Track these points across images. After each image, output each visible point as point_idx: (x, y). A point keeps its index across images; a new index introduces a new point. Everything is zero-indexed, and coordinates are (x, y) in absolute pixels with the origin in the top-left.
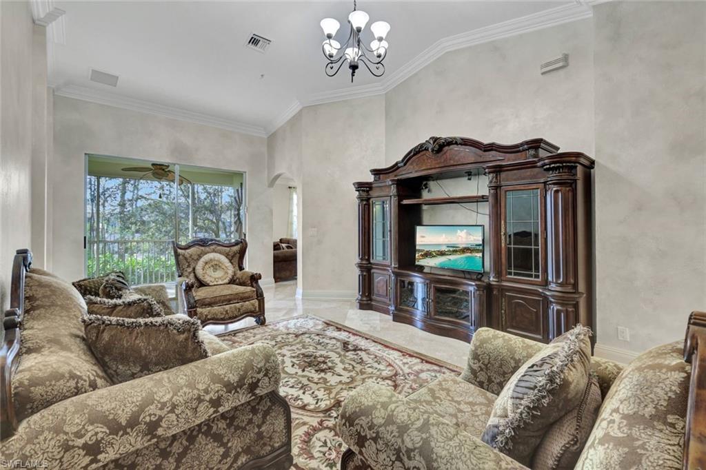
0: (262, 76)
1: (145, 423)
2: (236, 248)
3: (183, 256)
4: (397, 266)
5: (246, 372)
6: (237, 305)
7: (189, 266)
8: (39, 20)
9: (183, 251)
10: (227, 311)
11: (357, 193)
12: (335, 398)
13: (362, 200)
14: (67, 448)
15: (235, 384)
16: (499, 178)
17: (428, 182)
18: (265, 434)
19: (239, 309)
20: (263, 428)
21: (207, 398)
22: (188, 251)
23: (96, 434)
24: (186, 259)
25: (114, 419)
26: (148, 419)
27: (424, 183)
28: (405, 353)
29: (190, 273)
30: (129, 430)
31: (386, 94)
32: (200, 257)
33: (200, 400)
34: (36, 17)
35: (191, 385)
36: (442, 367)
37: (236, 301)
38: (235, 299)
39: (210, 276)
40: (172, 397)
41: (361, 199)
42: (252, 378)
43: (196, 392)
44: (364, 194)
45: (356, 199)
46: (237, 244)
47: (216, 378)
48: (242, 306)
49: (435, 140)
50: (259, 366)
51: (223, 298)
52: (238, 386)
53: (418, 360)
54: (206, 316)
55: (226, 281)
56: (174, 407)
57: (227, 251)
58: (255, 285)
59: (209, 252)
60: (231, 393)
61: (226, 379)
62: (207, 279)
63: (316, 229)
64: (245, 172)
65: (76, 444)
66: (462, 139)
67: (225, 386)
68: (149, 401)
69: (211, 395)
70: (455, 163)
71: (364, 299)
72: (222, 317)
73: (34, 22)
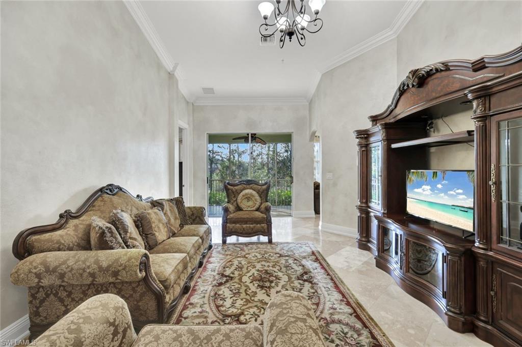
0: (283, 61)
1: (59, 273)
2: (265, 187)
3: (232, 190)
4: (386, 212)
5: (113, 263)
6: (251, 225)
7: (234, 197)
8: (171, 72)
9: (232, 187)
10: (244, 229)
11: (358, 140)
12: (243, 310)
13: (362, 147)
14: (30, 272)
15: (104, 269)
16: (487, 105)
17: (434, 121)
18: (141, 307)
19: (252, 229)
20: (140, 304)
21: (88, 271)
22: (235, 187)
23: (40, 270)
24: (233, 192)
25: (48, 266)
26: (60, 271)
27: (429, 122)
28: (346, 299)
29: (234, 201)
30: (52, 273)
31: (397, 37)
32: (242, 191)
33: (84, 270)
34: (169, 71)
35: (84, 262)
36: (367, 327)
37: (251, 223)
38: (250, 222)
39: (244, 204)
40: (73, 265)
41: (360, 145)
42: (115, 268)
43: (84, 266)
44: (363, 142)
45: (357, 146)
46: (266, 183)
47: (97, 262)
48: (254, 227)
49: (414, 73)
50: (122, 262)
51: (242, 219)
52: (105, 270)
53: (350, 311)
54: (232, 229)
55: (254, 209)
56: (72, 269)
57: (259, 189)
58: (267, 214)
59: (248, 189)
60: (101, 272)
61: (101, 264)
62: (242, 206)
63: (331, 174)
64: (293, 132)
65: (33, 271)
66: (443, 64)
67: (99, 268)
68: (64, 263)
69: (90, 270)
70: (438, 95)
71: (364, 239)
72: (241, 231)
73: (169, 73)
